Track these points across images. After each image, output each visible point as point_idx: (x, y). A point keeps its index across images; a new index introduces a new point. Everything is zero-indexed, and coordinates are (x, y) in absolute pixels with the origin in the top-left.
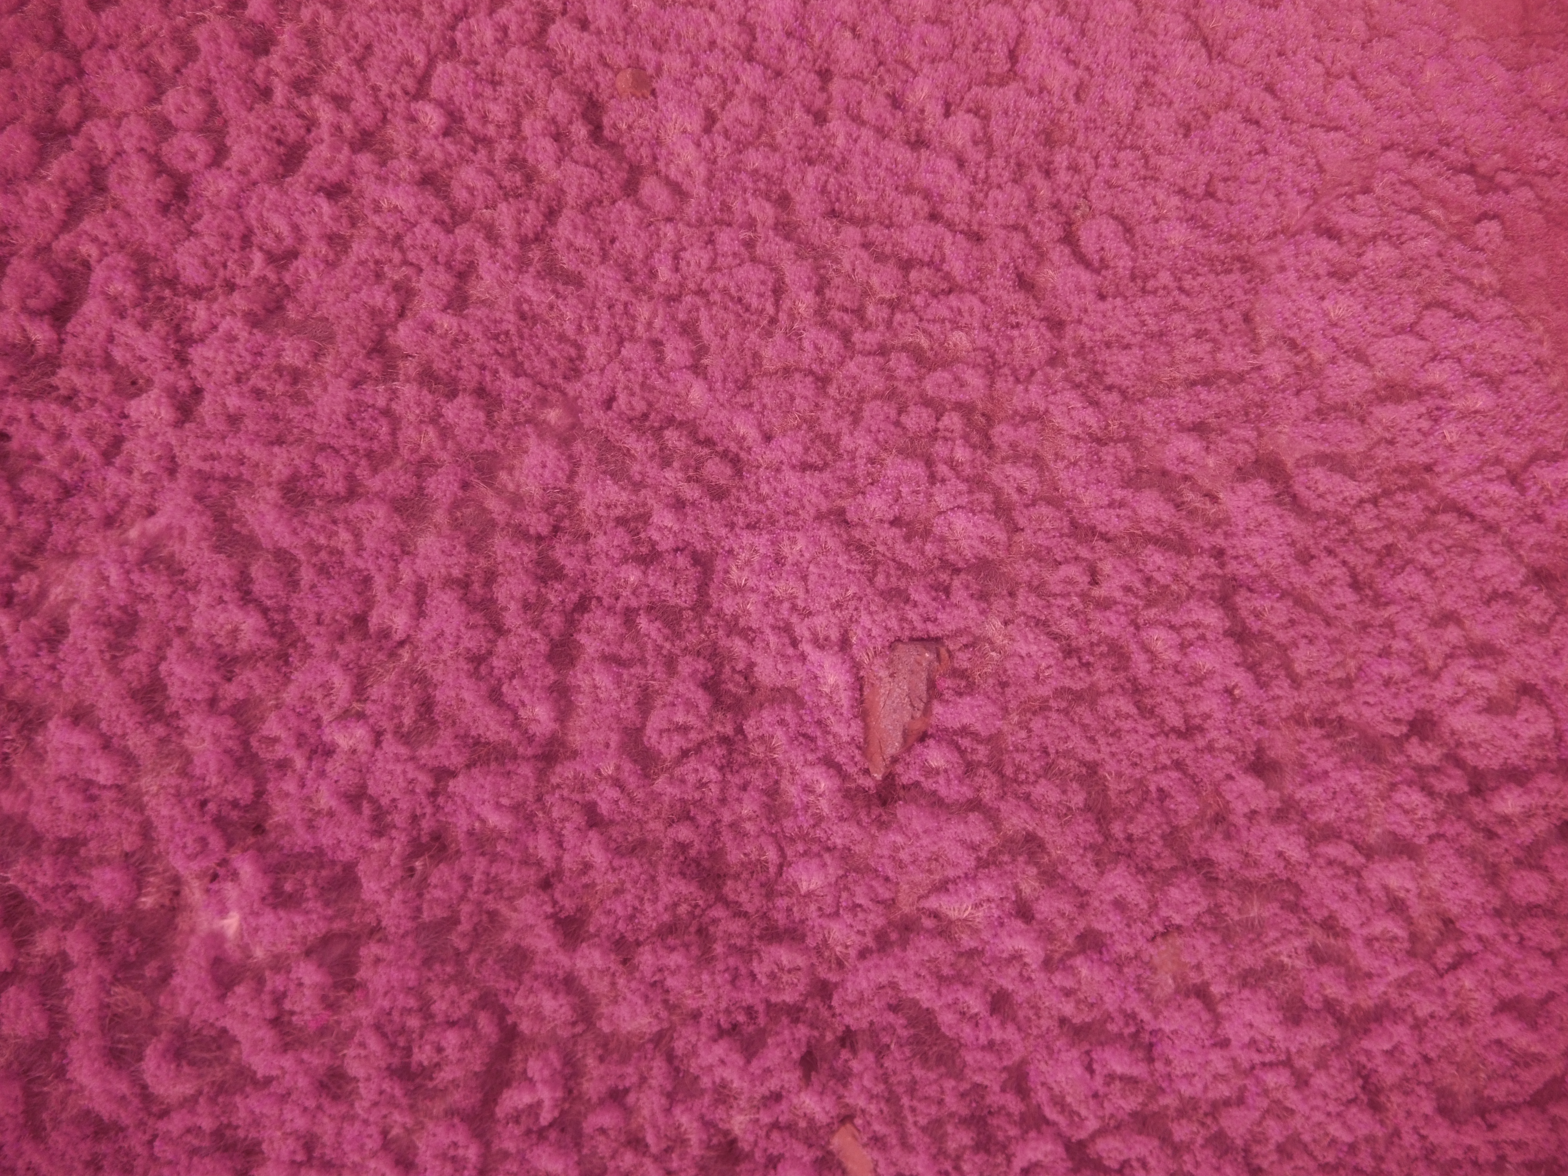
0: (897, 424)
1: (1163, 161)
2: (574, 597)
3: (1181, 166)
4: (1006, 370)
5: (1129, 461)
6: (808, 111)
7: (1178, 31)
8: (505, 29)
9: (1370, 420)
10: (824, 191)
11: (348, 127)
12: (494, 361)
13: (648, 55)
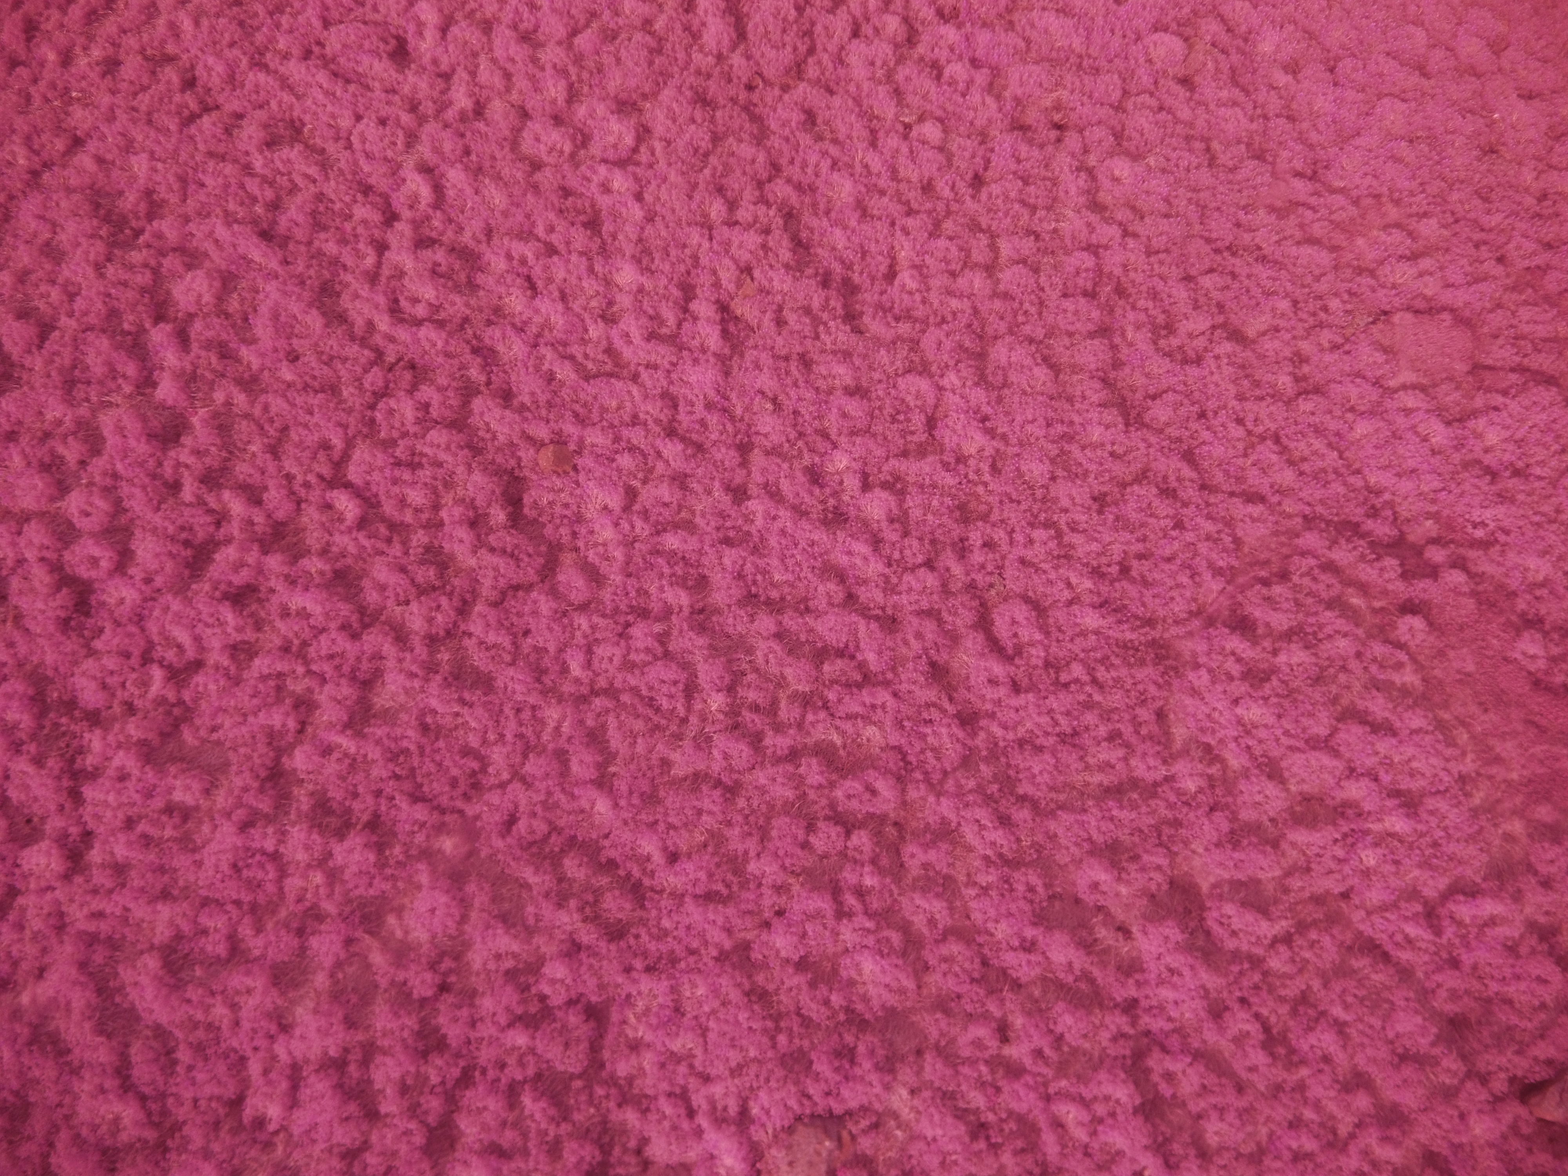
0: (805, 845)
1: (1077, 539)
2: (456, 1072)
3: (1095, 547)
4: (918, 775)
5: (1040, 889)
6: (728, 488)
7: (1095, 398)
8: (426, 406)
9: (1284, 845)
10: (740, 576)
11: (259, 518)
12: (390, 787)
13: (570, 428)
